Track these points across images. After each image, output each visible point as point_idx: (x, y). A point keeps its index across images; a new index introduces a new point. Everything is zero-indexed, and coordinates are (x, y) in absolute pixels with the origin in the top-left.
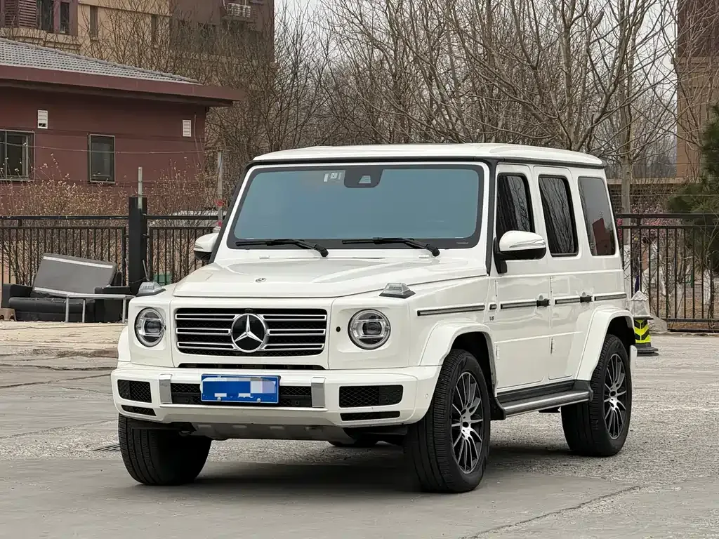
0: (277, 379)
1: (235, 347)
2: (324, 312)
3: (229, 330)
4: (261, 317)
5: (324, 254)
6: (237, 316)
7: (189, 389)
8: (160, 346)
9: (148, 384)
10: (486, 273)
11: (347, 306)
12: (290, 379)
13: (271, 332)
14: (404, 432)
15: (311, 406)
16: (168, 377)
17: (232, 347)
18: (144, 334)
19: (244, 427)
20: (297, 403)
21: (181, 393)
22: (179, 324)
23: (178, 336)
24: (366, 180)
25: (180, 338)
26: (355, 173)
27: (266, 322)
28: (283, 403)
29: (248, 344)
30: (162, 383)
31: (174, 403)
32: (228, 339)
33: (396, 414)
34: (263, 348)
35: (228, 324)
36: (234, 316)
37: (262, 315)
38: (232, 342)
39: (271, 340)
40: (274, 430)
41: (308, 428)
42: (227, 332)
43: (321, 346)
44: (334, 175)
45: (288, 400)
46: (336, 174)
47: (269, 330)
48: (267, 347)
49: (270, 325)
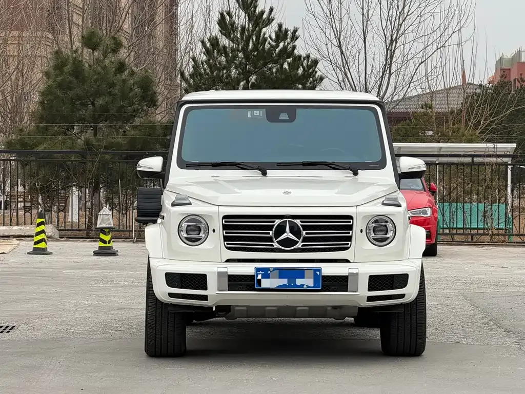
0: (319, 270)
1: (276, 245)
2: (351, 217)
3: (271, 232)
4: (298, 222)
5: (264, 174)
6: (277, 222)
7: (243, 279)
8: (206, 245)
9: (205, 276)
10: (397, 189)
11: (366, 213)
12: (329, 270)
13: (306, 234)
14: (402, 310)
15: (347, 291)
16: (225, 270)
17: (273, 246)
18: (185, 235)
19: (275, 308)
20: (335, 289)
21: (236, 282)
22: (225, 227)
23: (224, 237)
24: (284, 116)
25: (226, 238)
26: (274, 111)
27: (302, 226)
28: (325, 288)
29: (288, 243)
30: (220, 274)
31: (229, 290)
32: (270, 240)
33: (402, 296)
34: (299, 245)
35: (270, 228)
36: (275, 221)
37: (298, 220)
38: (273, 242)
39: (305, 239)
40: (300, 310)
41: (329, 308)
42: (269, 233)
43: (348, 244)
44: (257, 112)
45: (327, 286)
46: (258, 112)
47: (304, 232)
48: (303, 246)
49: (305, 228)
